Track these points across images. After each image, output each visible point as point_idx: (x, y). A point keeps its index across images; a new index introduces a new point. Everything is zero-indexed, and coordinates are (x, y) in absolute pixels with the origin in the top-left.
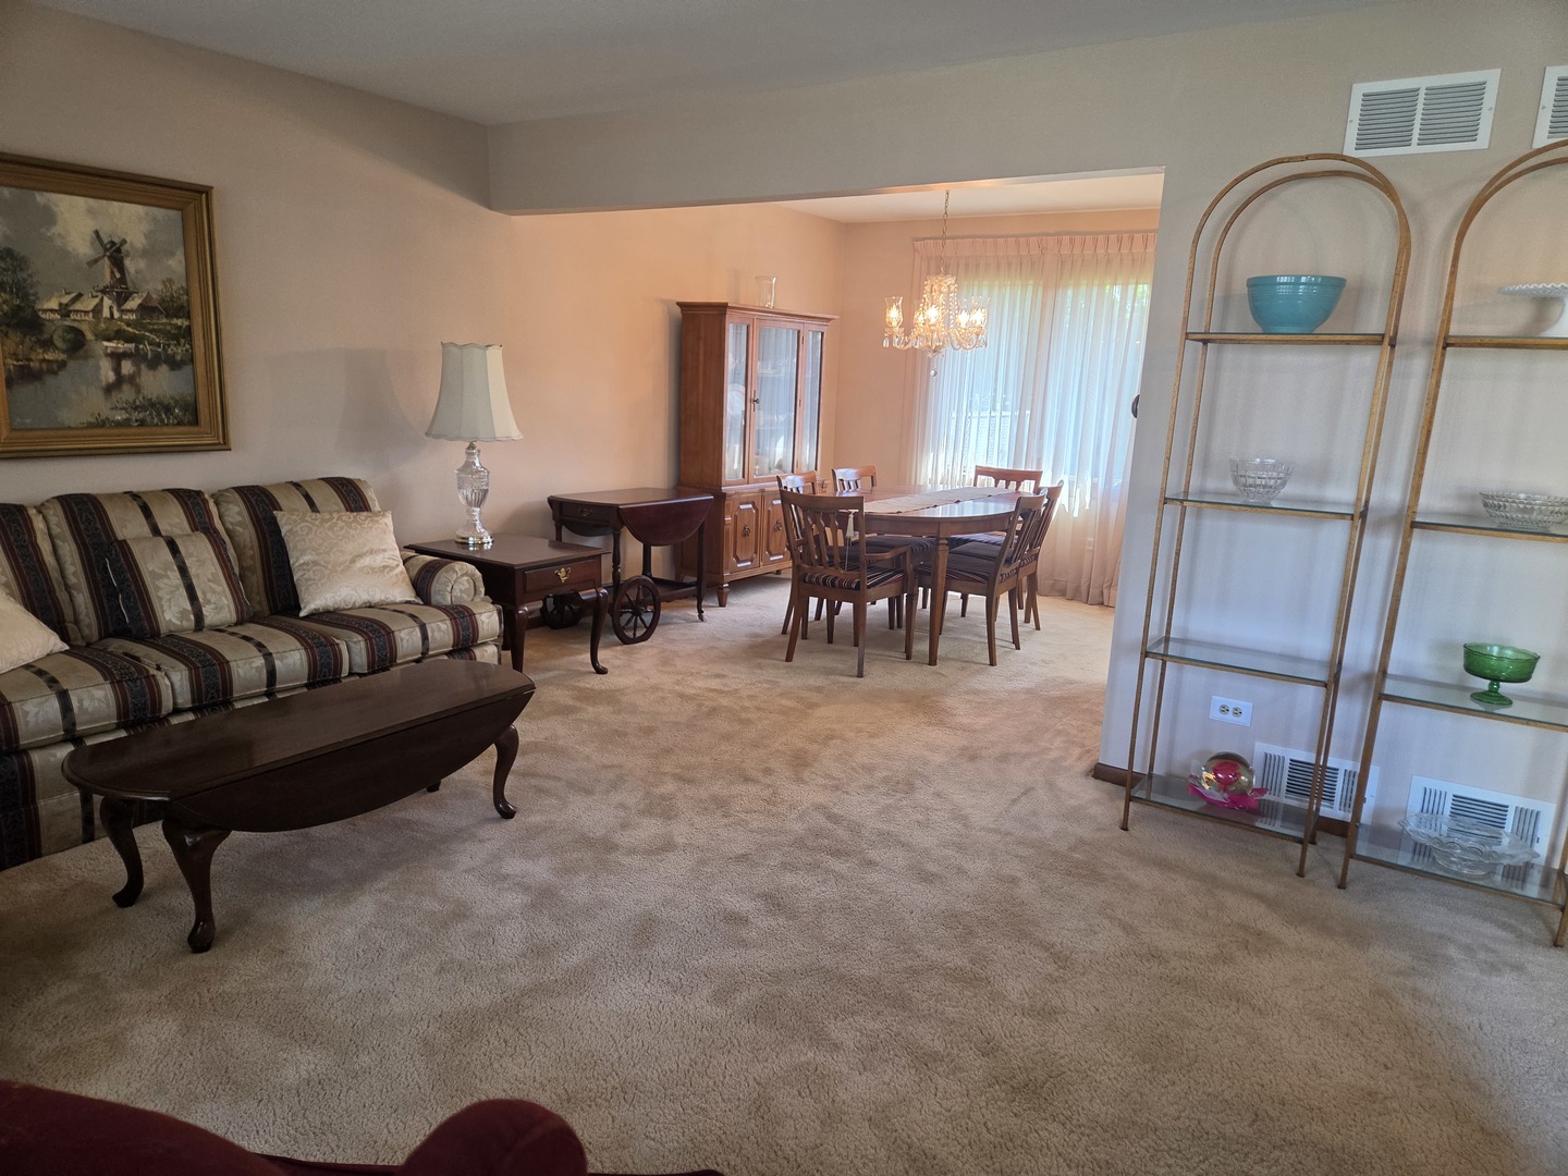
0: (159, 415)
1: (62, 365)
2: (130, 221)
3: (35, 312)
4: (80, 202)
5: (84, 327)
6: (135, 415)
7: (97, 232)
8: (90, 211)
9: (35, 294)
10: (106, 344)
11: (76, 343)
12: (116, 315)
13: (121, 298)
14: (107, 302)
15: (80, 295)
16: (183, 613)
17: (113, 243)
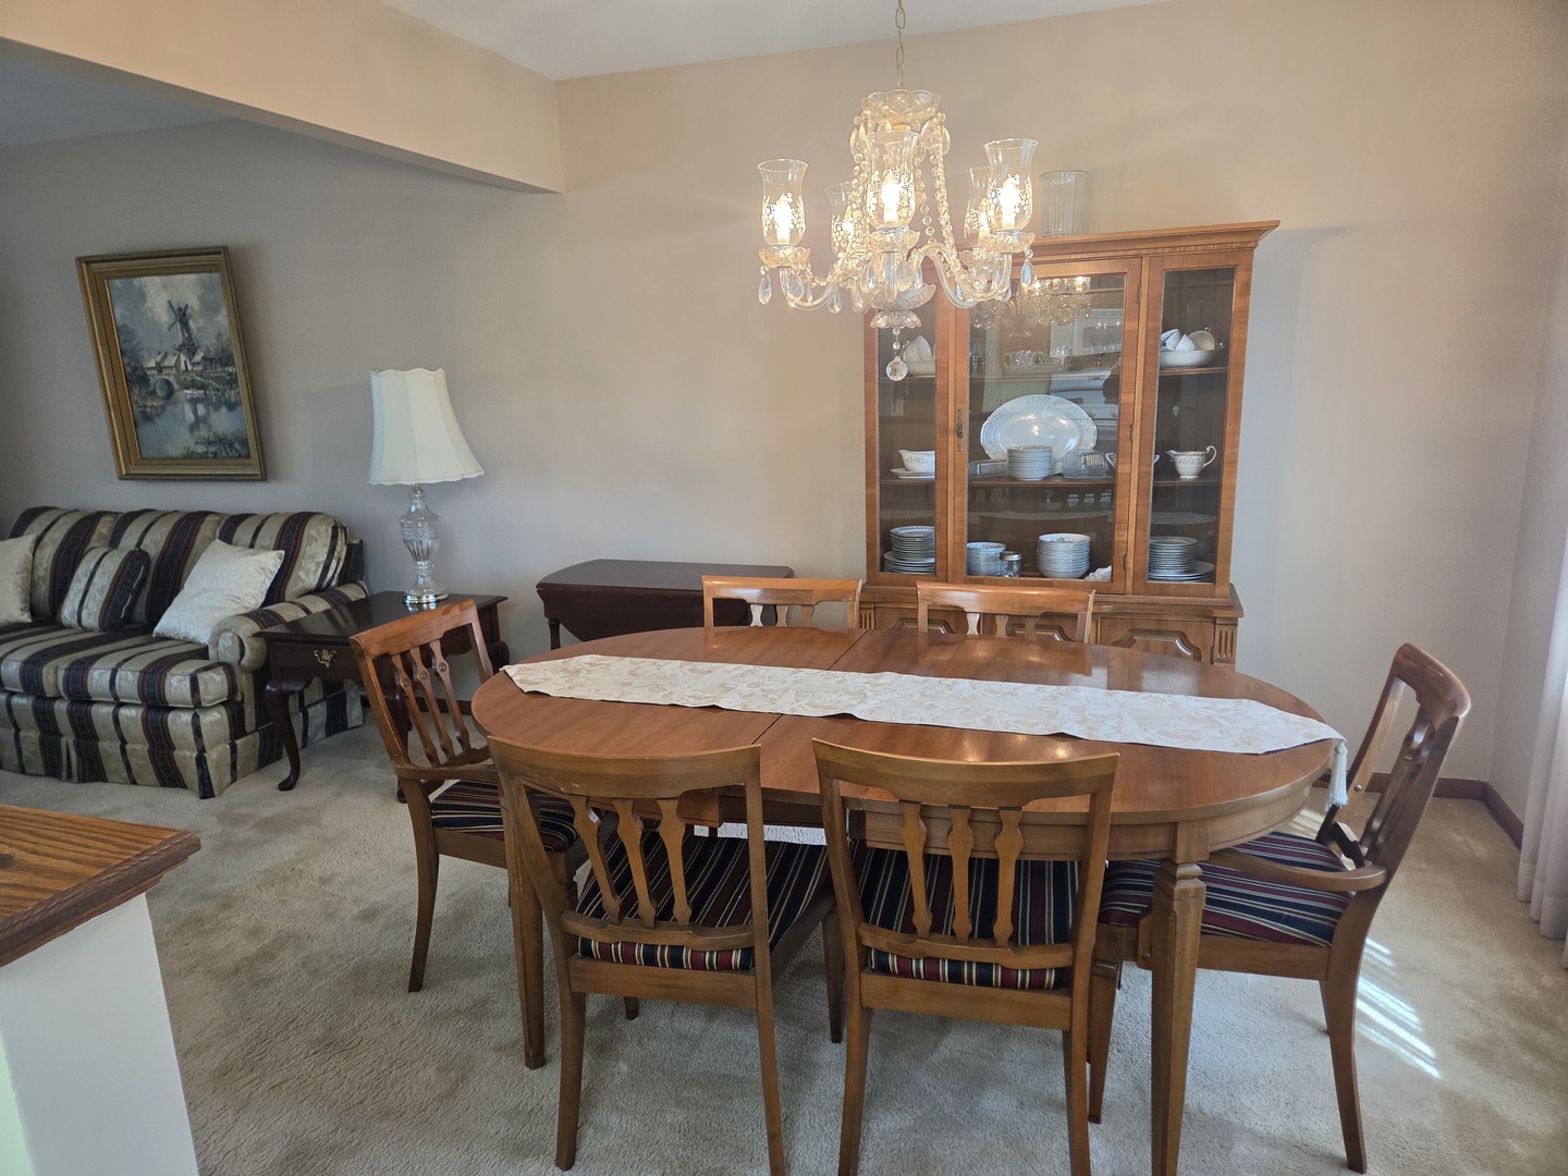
0: (225, 449)
1: (163, 408)
2: (187, 288)
3: (143, 369)
4: (158, 280)
5: (171, 379)
7: (170, 302)
8: (165, 286)
9: (142, 357)
10: (186, 391)
11: (170, 393)
12: (190, 368)
13: (192, 352)
14: (183, 358)
15: (166, 354)
17: (180, 309)
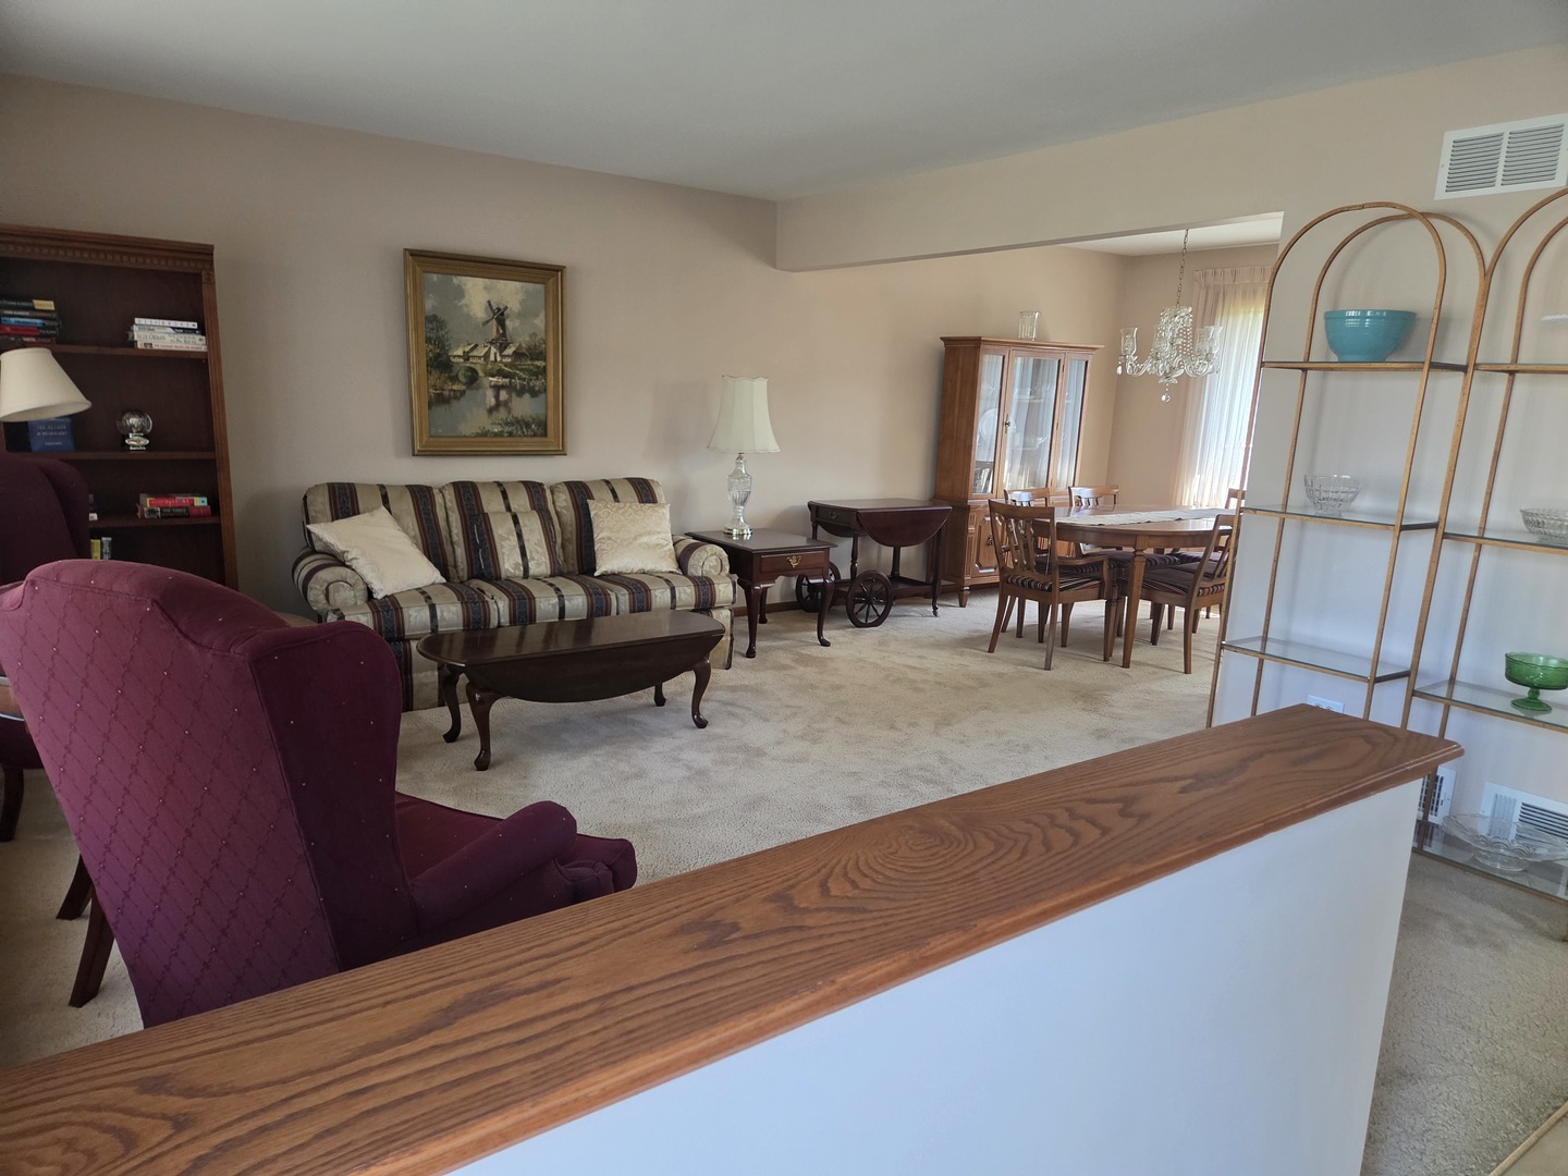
0: (522, 429)
1: (463, 393)
2: (510, 293)
3: (448, 357)
4: (480, 282)
5: (478, 368)
6: (507, 429)
7: (489, 302)
8: (486, 288)
9: (449, 345)
10: (491, 379)
11: (473, 378)
12: (499, 359)
13: (502, 348)
14: (493, 350)
15: (476, 346)
16: (516, 564)
17: (499, 309)
